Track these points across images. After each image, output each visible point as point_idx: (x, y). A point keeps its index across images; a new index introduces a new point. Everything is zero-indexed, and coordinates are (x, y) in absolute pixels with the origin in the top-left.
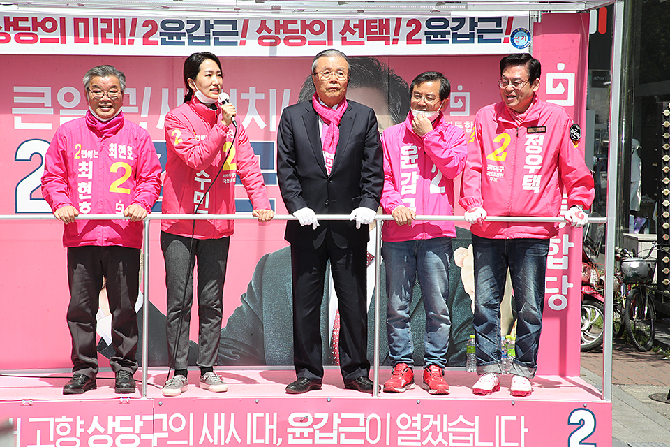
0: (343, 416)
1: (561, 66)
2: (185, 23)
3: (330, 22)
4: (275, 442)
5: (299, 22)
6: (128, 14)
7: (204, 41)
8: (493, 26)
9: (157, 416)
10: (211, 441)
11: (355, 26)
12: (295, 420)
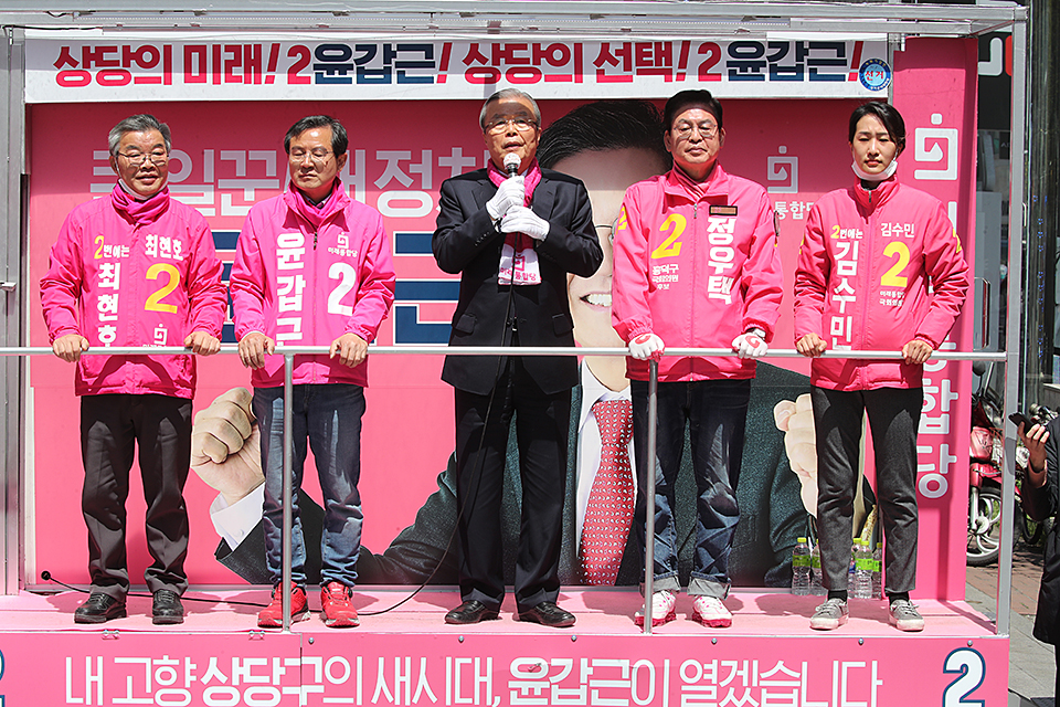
0: (596, 663)
1: (937, 118)
2: (353, 49)
3: (578, 46)
4: (489, 703)
5: (530, 47)
6: (266, 38)
7: (382, 76)
8: (832, 54)
9: (307, 660)
10: (390, 699)
11: (618, 52)
12: (521, 668)
